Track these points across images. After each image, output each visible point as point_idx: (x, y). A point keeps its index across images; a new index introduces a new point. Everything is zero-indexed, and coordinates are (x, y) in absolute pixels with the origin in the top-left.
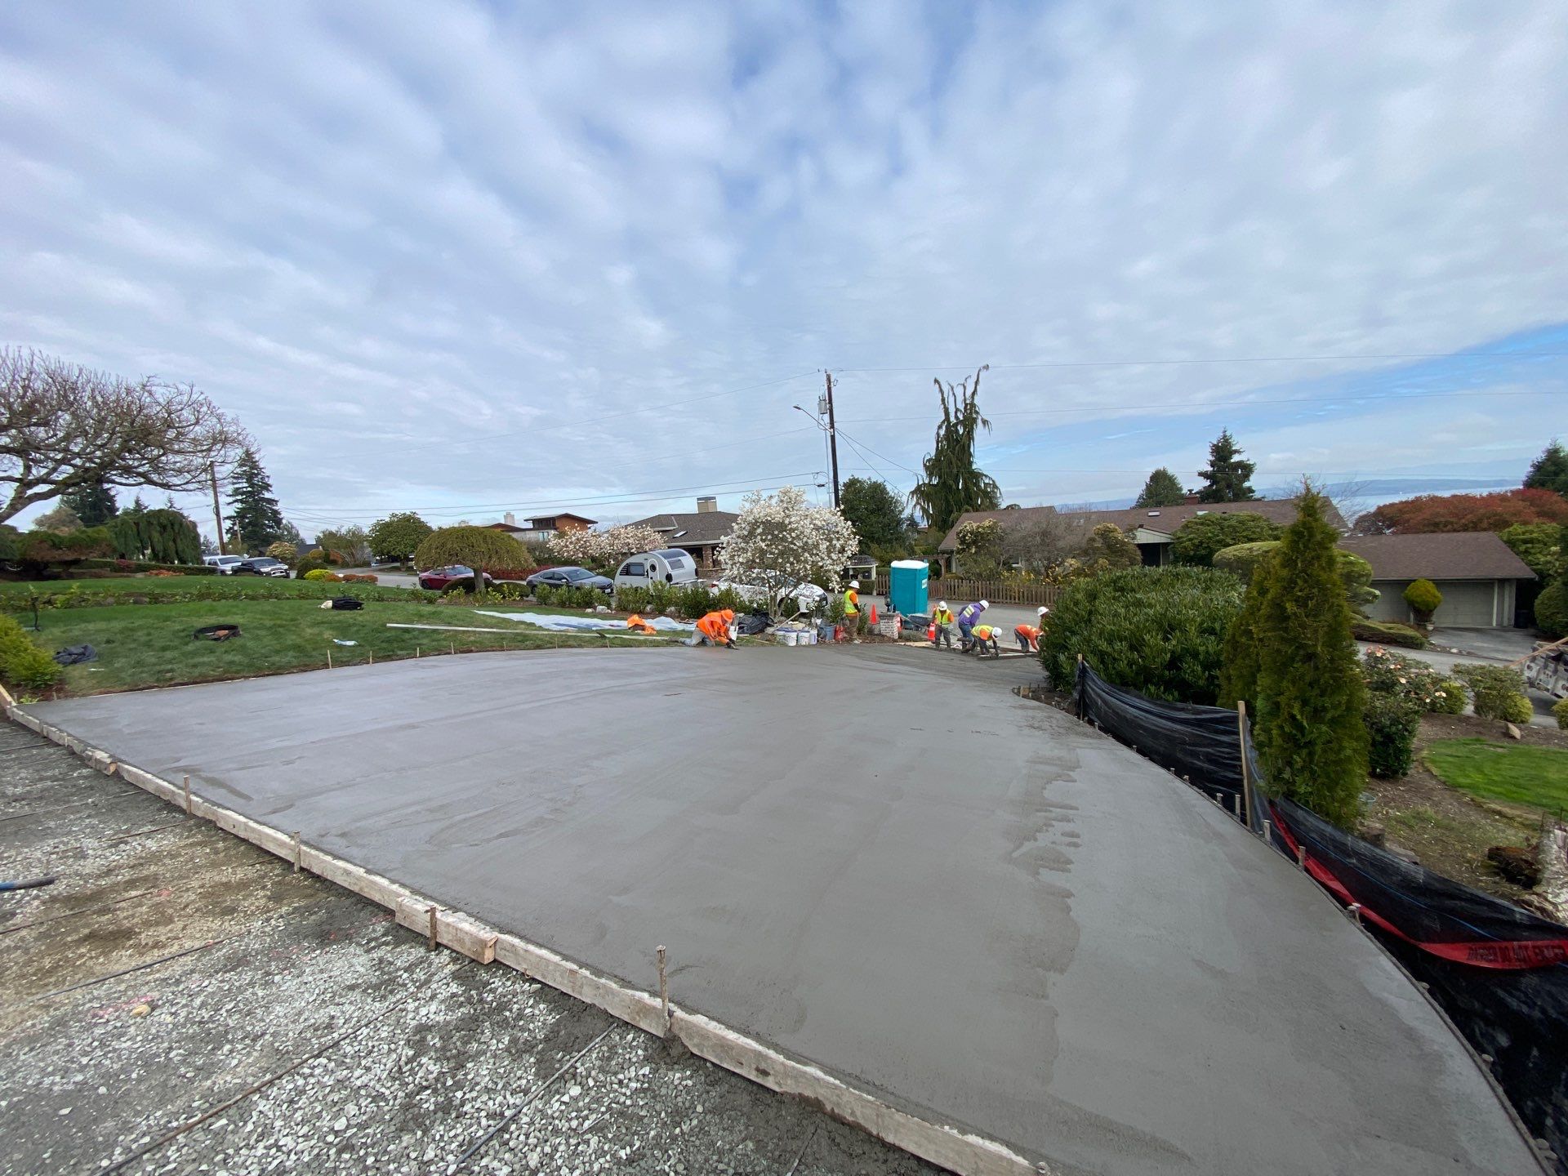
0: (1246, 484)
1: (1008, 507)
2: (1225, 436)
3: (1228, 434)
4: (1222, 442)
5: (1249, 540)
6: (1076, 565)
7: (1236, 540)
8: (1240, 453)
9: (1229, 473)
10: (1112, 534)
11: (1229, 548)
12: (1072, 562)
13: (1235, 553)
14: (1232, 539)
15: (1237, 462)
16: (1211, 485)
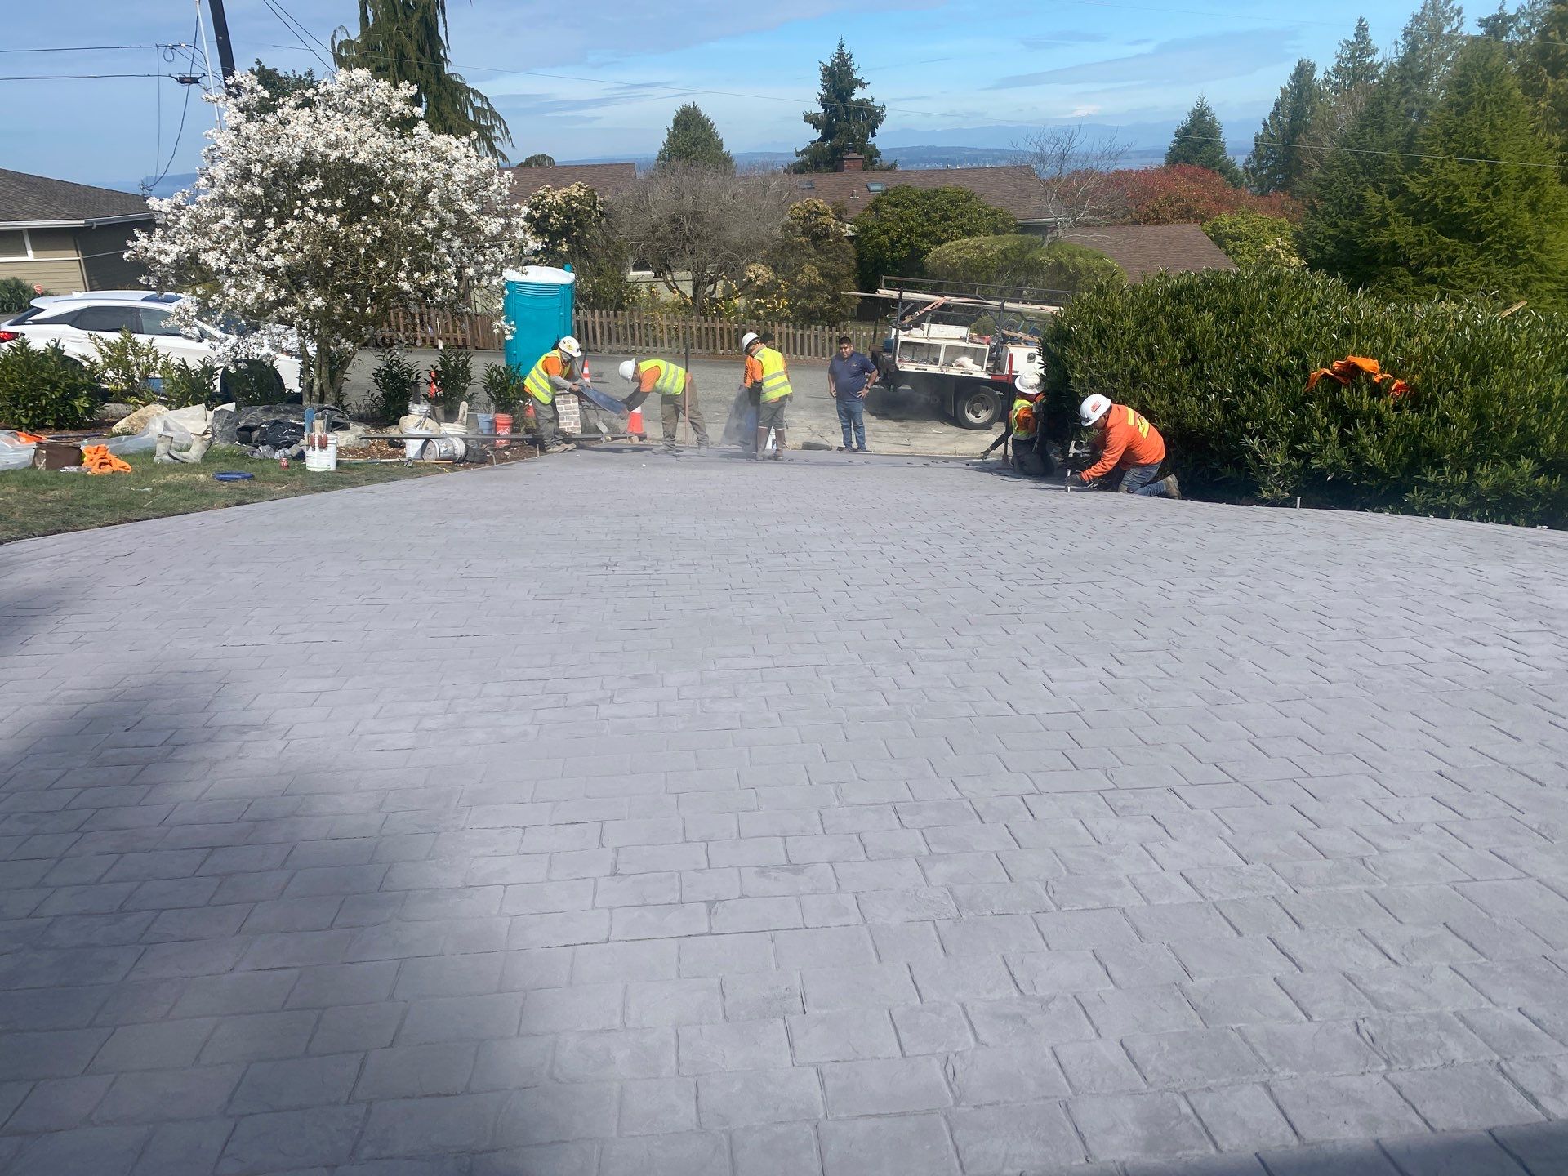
0: (870, 140)
1: (529, 162)
2: (841, 54)
3: (846, 50)
4: (838, 65)
5: (969, 234)
6: (767, 276)
7: (953, 233)
8: (863, 86)
9: (847, 121)
10: (821, 219)
11: (944, 246)
12: (760, 271)
13: (961, 254)
14: (944, 231)
15: (859, 102)
16: (823, 139)
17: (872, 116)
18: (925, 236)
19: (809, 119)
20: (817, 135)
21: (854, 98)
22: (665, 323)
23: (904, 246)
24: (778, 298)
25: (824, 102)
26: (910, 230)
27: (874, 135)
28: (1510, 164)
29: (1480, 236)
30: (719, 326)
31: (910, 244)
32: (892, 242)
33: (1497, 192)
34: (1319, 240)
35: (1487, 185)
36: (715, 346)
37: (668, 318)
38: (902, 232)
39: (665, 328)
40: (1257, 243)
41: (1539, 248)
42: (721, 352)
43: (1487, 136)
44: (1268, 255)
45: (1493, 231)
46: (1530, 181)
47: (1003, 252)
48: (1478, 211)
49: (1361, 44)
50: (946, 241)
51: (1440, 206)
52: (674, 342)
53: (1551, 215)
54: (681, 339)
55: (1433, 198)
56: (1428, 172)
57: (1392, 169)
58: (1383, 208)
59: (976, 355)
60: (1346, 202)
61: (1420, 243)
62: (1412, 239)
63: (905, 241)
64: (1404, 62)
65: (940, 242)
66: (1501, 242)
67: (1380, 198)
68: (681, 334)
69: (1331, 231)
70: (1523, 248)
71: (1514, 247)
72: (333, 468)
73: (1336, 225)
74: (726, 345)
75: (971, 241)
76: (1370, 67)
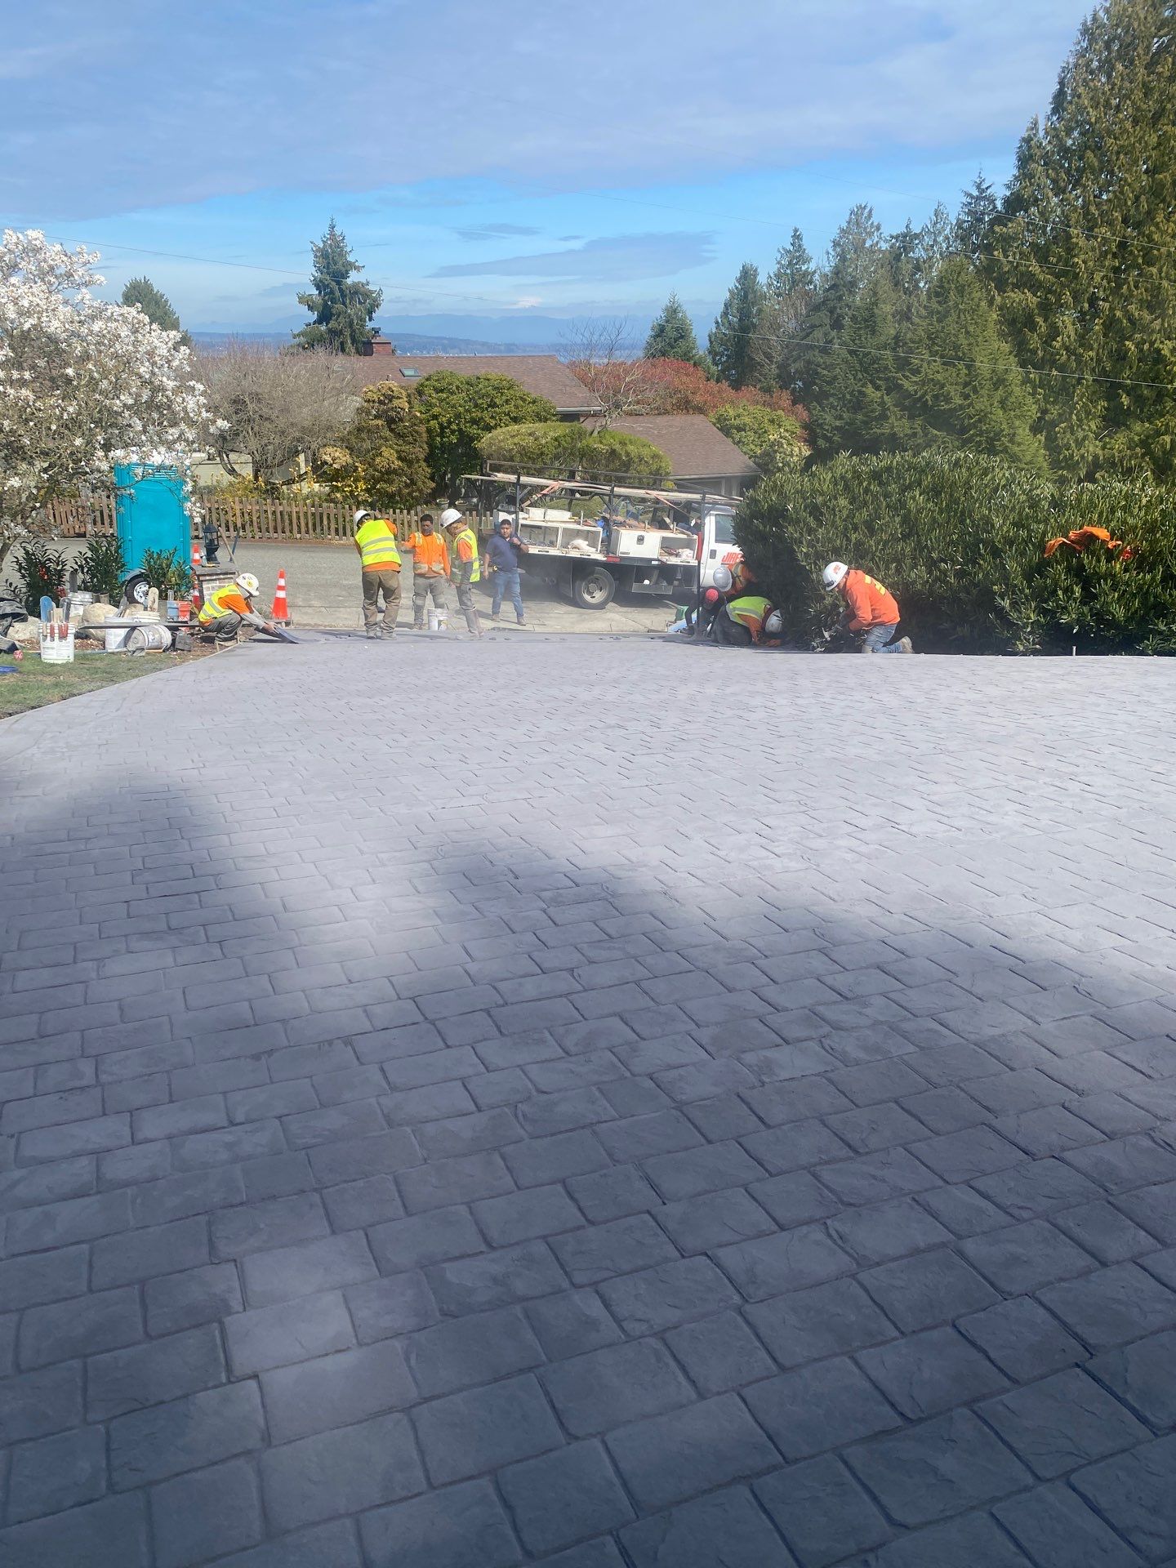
0: (369, 325)
2: (332, 234)
3: (337, 231)
4: (331, 245)
5: (515, 420)
6: (344, 459)
7: (501, 420)
8: (358, 268)
9: (344, 304)
10: (396, 402)
11: (495, 432)
12: (337, 454)
13: (516, 440)
14: (492, 417)
15: (355, 285)
16: (319, 321)
17: (369, 302)
18: (474, 422)
19: (303, 300)
20: (314, 316)
21: (349, 281)
22: (237, 507)
23: (453, 432)
24: (356, 480)
25: (319, 285)
26: (458, 416)
27: (370, 319)
28: (983, 366)
29: (963, 430)
30: (295, 510)
31: (460, 430)
32: (441, 425)
33: (975, 391)
34: (827, 430)
35: (966, 385)
36: (291, 531)
37: (241, 502)
38: (451, 417)
39: (238, 513)
40: (761, 433)
41: (1012, 441)
42: (298, 536)
43: (963, 341)
44: (772, 445)
45: (974, 426)
46: (999, 382)
47: (556, 440)
48: (961, 407)
49: (796, 254)
50: (495, 427)
51: (930, 403)
52: (247, 527)
53: (1018, 412)
54: (255, 524)
55: (923, 396)
56: (916, 372)
57: (886, 368)
58: (883, 403)
59: (589, 537)
60: (848, 397)
61: (915, 435)
62: (909, 432)
63: (454, 427)
64: (837, 272)
65: (489, 428)
66: (981, 435)
67: (879, 394)
68: (255, 519)
69: (838, 423)
70: (999, 440)
71: (993, 439)
72: (72, 659)
73: (840, 418)
74: (303, 529)
75: (524, 428)
76: (806, 273)
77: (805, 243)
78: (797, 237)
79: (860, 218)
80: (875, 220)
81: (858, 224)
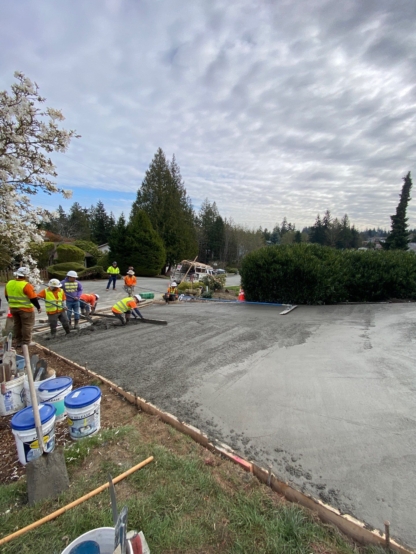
76: (64, 215)
77: (63, 208)
78: (60, 207)
79: (76, 204)
80: (80, 205)
81: (76, 206)
